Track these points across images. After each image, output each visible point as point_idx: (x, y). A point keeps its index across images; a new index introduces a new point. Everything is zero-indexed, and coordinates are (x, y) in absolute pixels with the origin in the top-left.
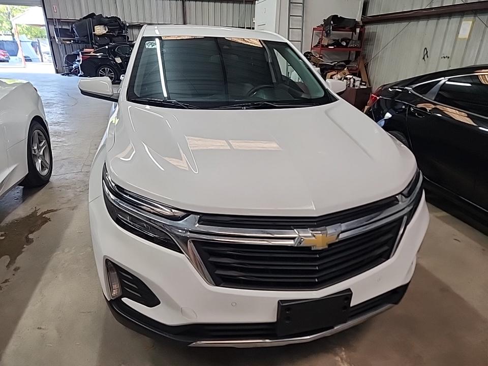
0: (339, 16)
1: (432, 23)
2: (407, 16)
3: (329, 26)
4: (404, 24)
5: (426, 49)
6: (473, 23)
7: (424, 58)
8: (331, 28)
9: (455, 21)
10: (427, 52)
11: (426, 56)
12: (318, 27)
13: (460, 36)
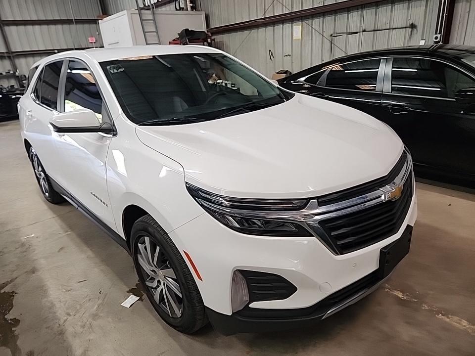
0: (190, 30)
1: (270, 29)
2: (248, 25)
3: (184, 39)
4: (247, 32)
5: (270, 50)
6: (302, 27)
7: (271, 59)
8: (187, 40)
9: (287, 26)
10: (272, 53)
11: (272, 57)
12: (173, 40)
13: (294, 38)
